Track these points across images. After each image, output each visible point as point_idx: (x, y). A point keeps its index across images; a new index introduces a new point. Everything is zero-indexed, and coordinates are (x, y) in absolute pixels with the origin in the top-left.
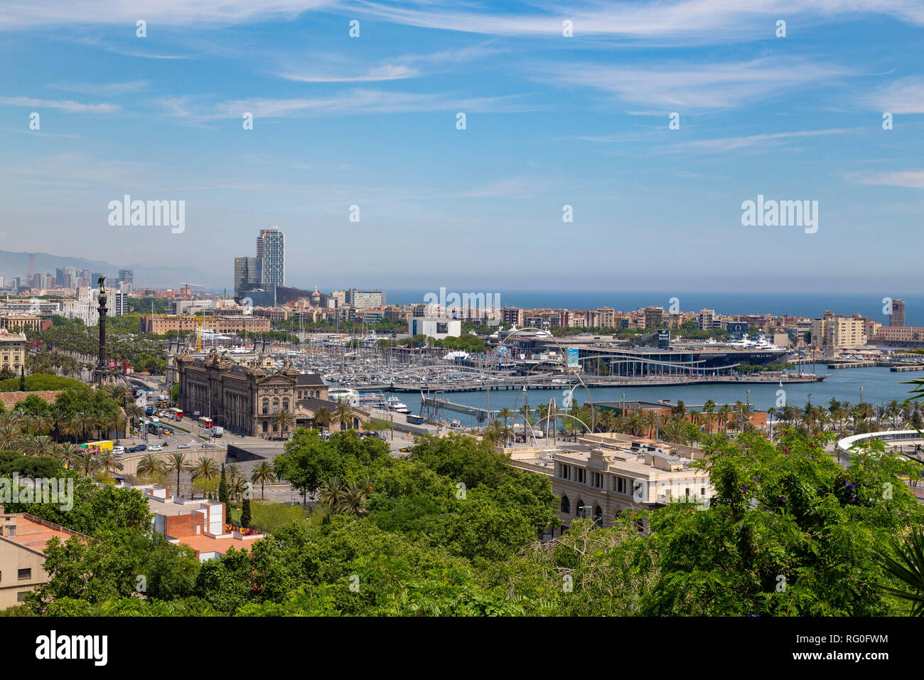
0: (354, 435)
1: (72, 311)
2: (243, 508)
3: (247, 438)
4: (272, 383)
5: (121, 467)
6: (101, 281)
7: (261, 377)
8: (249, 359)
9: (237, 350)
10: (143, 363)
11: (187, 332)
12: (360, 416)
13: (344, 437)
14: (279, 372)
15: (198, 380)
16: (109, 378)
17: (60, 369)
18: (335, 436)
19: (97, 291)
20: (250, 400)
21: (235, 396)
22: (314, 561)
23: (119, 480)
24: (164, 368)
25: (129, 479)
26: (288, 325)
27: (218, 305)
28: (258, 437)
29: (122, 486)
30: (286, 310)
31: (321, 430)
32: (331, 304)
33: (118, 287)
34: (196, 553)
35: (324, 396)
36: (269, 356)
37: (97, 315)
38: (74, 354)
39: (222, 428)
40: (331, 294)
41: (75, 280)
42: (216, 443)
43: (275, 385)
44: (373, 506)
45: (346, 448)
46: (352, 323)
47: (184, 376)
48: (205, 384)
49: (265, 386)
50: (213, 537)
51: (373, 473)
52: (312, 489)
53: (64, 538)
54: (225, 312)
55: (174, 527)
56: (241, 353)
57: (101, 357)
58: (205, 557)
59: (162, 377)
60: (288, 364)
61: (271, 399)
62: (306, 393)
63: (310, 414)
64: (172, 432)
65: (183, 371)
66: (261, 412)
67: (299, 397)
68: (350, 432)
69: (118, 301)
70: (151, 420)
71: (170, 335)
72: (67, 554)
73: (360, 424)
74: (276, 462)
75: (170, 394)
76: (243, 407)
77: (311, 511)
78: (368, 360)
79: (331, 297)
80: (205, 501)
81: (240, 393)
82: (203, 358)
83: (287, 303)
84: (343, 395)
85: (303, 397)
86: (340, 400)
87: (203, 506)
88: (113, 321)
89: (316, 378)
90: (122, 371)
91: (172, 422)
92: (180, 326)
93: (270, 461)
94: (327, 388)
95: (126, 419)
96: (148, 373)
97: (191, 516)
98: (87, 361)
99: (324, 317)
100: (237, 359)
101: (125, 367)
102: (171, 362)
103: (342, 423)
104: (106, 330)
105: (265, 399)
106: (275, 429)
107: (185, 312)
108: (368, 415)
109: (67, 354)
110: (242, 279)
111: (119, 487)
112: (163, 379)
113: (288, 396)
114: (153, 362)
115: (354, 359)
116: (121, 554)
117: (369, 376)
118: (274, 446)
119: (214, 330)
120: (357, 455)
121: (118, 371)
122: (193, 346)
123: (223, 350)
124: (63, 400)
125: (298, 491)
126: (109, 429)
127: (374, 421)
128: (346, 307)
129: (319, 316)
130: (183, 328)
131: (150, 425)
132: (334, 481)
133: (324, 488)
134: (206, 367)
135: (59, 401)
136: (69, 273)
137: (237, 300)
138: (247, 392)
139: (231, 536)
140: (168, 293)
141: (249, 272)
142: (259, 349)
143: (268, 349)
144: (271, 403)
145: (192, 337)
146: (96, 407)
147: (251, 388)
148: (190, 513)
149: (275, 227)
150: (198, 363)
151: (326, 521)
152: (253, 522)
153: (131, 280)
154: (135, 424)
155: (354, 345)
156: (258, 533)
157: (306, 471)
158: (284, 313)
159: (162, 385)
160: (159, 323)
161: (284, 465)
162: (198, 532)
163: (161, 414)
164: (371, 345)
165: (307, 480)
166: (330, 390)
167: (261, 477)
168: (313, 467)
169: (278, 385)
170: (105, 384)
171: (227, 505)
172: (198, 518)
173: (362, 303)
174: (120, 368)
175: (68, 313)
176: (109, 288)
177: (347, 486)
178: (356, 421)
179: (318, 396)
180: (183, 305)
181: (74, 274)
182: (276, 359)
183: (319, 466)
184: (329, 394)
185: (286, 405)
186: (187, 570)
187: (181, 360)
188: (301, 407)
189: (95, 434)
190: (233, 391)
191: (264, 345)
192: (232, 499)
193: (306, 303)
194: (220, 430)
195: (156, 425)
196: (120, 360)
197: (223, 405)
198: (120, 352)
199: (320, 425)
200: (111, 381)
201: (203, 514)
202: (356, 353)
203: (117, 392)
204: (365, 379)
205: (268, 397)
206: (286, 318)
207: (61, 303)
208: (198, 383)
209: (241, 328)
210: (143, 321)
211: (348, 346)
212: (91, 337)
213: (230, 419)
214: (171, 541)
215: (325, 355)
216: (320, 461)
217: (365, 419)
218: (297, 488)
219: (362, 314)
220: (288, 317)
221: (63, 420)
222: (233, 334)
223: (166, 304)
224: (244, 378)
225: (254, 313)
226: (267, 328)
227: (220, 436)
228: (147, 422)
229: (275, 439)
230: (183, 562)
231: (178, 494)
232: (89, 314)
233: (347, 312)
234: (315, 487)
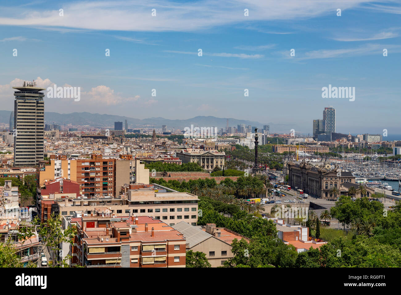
0: (367, 199)
1: (244, 142)
2: (317, 230)
3: (318, 199)
4: (329, 175)
5: (264, 210)
6: (256, 130)
7: (325, 172)
8: (319, 164)
9: (314, 160)
10: (273, 165)
11: (292, 152)
12: (370, 191)
13: (362, 200)
14: (333, 170)
15: (297, 173)
16: (259, 171)
17: (239, 167)
18: (358, 200)
19: (254, 134)
20: (319, 182)
21: (313, 181)
22: (348, 256)
23: (263, 215)
24: (282, 168)
25: (267, 215)
26: (337, 149)
27: (306, 141)
28: (323, 199)
29: (264, 218)
30: (336, 143)
31: (352, 197)
32: (357, 140)
33: (263, 132)
34: (296, 249)
35: (353, 181)
36: (328, 163)
37: (254, 144)
38: (244, 161)
39: (307, 195)
40: (357, 136)
41: (245, 129)
42: (305, 201)
43: (331, 176)
44: (376, 232)
45: (363, 205)
46: (366, 149)
47: (291, 172)
48: (300, 175)
49: (326, 176)
50: (303, 242)
51: (376, 217)
52: (348, 223)
53: (239, 239)
54: (309, 144)
55: (286, 236)
56: (316, 162)
57: (256, 163)
58: (300, 251)
59: (282, 171)
60: (337, 167)
61: (329, 182)
62: (345, 180)
63: (347, 190)
64: (285, 195)
65: (290, 169)
66: (324, 188)
67: (342, 182)
68: (365, 198)
69: (263, 138)
70: (277, 190)
71: (285, 154)
72: (241, 246)
73: (370, 195)
74: (331, 210)
75: (285, 179)
76: (316, 185)
77: (347, 233)
78: (374, 166)
79: (357, 137)
80: (300, 226)
81: (315, 179)
82: (299, 164)
83: (337, 140)
84: (362, 181)
85: (343, 182)
86: (360, 183)
87: (299, 228)
88: (261, 147)
89: (350, 173)
90: (264, 169)
91: (286, 191)
92: (289, 150)
93: (329, 210)
94: (354, 178)
95: (266, 189)
96: (275, 170)
97: (294, 232)
98: (250, 164)
99: (353, 145)
100: (314, 164)
101: (266, 167)
102: (285, 165)
103: (361, 194)
104: (258, 151)
105: (326, 182)
106: (331, 195)
107: (291, 144)
108: (374, 191)
109: (242, 161)
110: (316, 129)
111: (263, 218)
112: (282, 172)
113: (337, 181)
114: (278, 165)
115: (367, 165)
116: (263, 246)
117: (374, 173)
118: (330, 203)
119: (304, 152)
120: (368, 209)
121: (263, 169)
122: (295, 158)
123: (308, 160)
124: (239, 180)
125: (341, 224)
126: (259, 193)
127: (376, 194)
128: (363, 142)
129: (351, 146)
130: (291, 151)
131: (276, 192)
132: (358, 219)
133: (353, 223)
134: (300, 168)
135: (238, 181)
136: (243, 127)
137: (314, 138)
138: (318, 179)
139: (311, 242)
140: (284, 135)
141: (320, 126)
142: (324, 160)
143: (328, 160)
144: (329, 184)
145: (294, 154)
146: (253, 184)
147: (320, 177)
148: (293, 231)
149: (331, 106)
150: (297, 166)
151: (354, 238)
152: (321, 236)
153: (268, 130)
154: (270, 192)
155: (367, 159)
156: (324, 242)
157: (345, 215)
158: (335, 144)
159: (281, 175)
160: (280, 148)
161: (335, 212)
162: (297, 239)
163: (281, 188)
164: (375, 159)
165: (345, 219)
166: (356, 179)
167: (324, 217)
168: (348, 213)
169: (332, 176)
170: (257, 174)
171: (310, 228)
172: (296, 234)
173: (371, 140)
174: (264, 167)
175: (242, 144)
176: (259, 133)
177: (364, 222)
178: (368, 193)
179: (350, 181)
180: (290, 140)
181: (245, 127)
182: (331, 164)
183: (351, 213)
184: (356, 181)
185: (336, 185)
186: (292, 256)
187: (290, 164)
188: (343, 186)
189: (253, 195)
190: (312, 178)
191: (326, 158)
192: (312, 226)
193: (345, 140)
194: (306, 195)
195: (279, 192)
196: (264, 164)
197: (308, 184)
198: (264, 160)
199: (351, 194)
200: (260, 173)
201: (299, 232)
202: (368, 162)
203: (262, 178)
204: (372, 174)
205: (328, 181)
206: (336, 147)
207: (240, 139)
208: (297, 174)
209: (316, 151)
210: (273, 147)
211: (364, 159)
212: (251, 154)
213: (311, 190)
214: (285, 243)
215: (353, 163)
216: (352, 211)
217: (372, 192)
218: (341, 222)
219: (371, 145)
220: (337, 146)
221: (240, 189)
222: (312, 153)
223: (283, 140)
224: (317, 173)
225: (321, 144)
226: (328, 151)
227: (306, 198)
228: (275, 191)
229: (331, 200)
230: (290, 252)
231: (288, 223)
232: (251, 144)
233: (364, 144)
234: (349, 222)
